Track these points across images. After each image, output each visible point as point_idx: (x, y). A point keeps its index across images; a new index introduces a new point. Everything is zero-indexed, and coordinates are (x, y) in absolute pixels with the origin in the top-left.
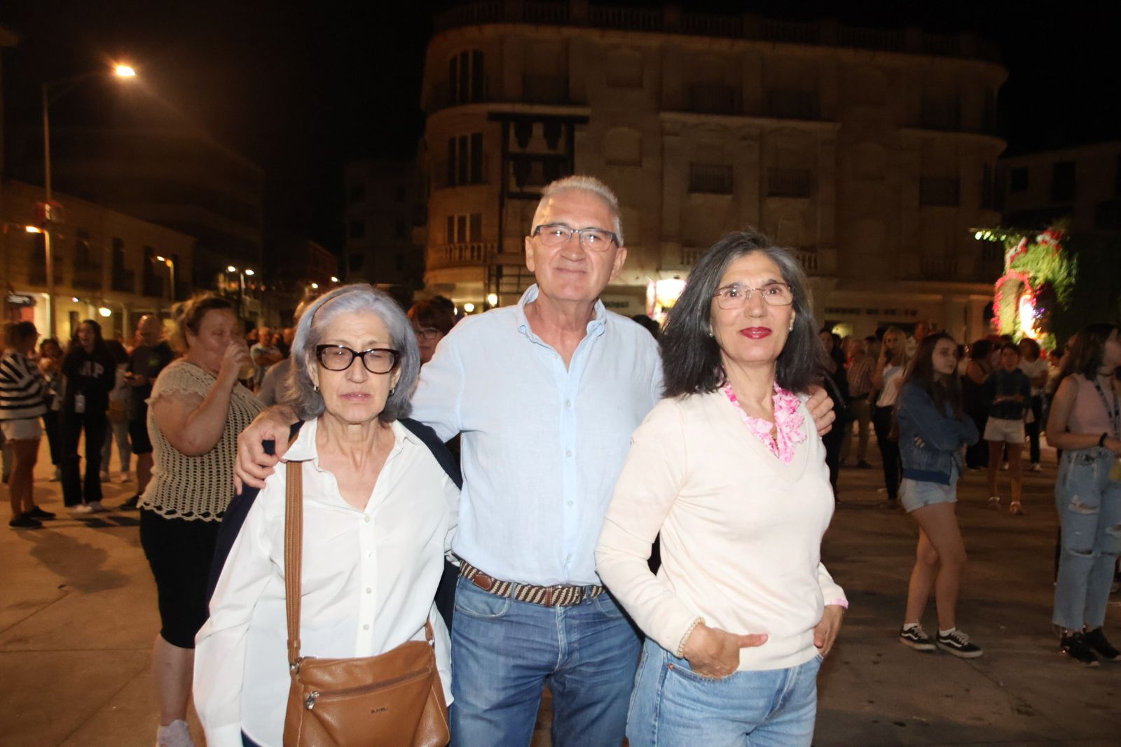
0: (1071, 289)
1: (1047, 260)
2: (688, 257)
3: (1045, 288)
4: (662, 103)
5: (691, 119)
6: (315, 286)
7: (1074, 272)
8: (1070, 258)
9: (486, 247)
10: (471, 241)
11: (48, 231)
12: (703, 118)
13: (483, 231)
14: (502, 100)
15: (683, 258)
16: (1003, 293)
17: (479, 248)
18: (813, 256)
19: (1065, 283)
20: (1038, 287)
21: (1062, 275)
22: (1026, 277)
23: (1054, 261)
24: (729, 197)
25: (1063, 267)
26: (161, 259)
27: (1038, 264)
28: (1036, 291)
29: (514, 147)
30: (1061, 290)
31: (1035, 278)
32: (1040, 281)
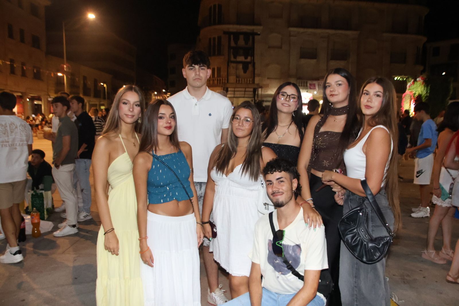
0: (427, 98)
1: (420, 87)
3: (418, 97)
4: (290, 24)
5: (301, 30)
6: (156, 93)
7: (429, 92)
8: (427, 86)
9: (223, 79)
10: (217, 77)
11: (66, 75)
12: (305, 30)
13: (222, 73)
14: (229, 23)
17: (220, 80)
19: (425, 95)
20: (416, 97)
21: (425, 92)
22: (412, 93)
23: (422, 88)
24: (315, 60)
25: (425, 90)
26: (102, 84)
27: (417, 89)
28: (415, 98)
29: (233, 44)
30: (424, 98)
31: (415, 94)
32: (417, 95)
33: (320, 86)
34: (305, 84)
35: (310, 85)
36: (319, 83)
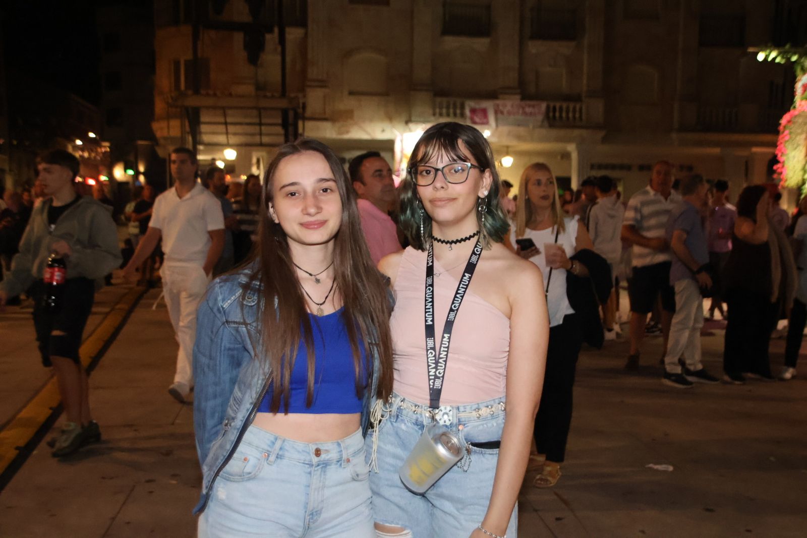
2: (441, 108)
6: (79, 142)
15: (434, 109)
16: (790, 133)
18: (578, 107)
24: (485, 41)
33: (500, 116)
34: (458, 111)
35: (473, 111)
36: (498, 105)
